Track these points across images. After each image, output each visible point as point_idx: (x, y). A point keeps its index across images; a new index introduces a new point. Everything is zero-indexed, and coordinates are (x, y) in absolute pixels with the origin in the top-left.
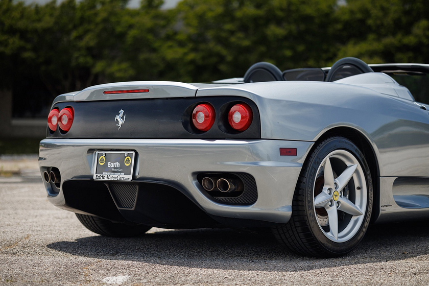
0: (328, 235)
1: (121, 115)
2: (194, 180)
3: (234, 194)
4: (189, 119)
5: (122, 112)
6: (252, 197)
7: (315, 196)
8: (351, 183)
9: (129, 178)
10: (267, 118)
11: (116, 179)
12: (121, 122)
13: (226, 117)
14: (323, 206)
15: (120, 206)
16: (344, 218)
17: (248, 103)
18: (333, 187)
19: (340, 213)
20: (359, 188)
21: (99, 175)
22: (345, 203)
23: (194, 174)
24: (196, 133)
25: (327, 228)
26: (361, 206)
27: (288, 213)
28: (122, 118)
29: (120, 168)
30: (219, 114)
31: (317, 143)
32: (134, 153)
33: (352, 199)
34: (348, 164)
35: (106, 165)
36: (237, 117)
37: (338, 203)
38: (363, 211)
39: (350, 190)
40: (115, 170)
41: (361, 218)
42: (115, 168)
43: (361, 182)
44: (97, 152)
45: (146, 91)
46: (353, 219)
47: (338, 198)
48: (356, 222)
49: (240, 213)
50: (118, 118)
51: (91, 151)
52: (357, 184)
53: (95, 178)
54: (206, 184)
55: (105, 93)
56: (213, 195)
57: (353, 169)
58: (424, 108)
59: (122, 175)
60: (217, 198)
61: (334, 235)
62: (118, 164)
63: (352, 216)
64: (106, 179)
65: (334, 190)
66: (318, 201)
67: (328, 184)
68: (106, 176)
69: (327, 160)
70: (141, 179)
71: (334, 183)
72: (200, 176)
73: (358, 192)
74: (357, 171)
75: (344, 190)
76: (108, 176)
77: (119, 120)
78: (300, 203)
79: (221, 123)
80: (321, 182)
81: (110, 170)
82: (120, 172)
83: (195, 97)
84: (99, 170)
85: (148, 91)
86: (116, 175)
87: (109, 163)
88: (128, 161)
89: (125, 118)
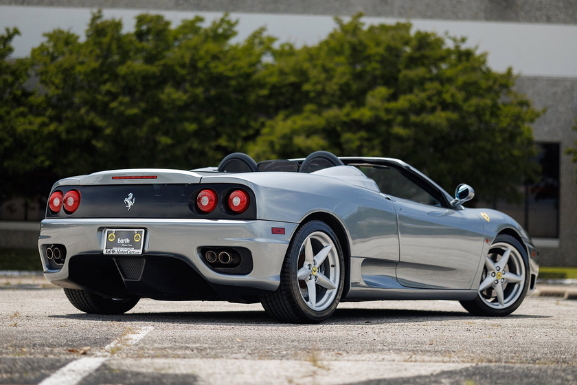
0: (308, 303)
1: (130, 198)
2: (198, 253)
3: (232, 265)
4: (194, 202)
5: (131, 195)
6: (248, 268)
7: (299, 269)
8: (326, 261)
9: (140, 252)
10: (262, 202)
11: (126, 254)
12: (130, 204)
13: (227, 202)
14: (303, 279)
15: (125, 277)
16: (321, 291)
17: (246, 190)
18: (312, 263)
19: (317, 286)
20: (333, 266)
21: (109, 250)
22: (322, 277)
23: (199, 248)
24: (201, 214)
25: (307, 299)
26: (334, 281)
27: (278, 282)
28: (132, 200)
29: (130, 243)
30: (221, 198)
31: (301, 225)
32: (143, 230)
33: (327, 274)
34: (324, 244)
35: (116, 240)
36: (236, 201)
37: (316, 277)
38: (336, 286)
39: (325, 267)
41: (335, 291)
42: (125, 244)
43: (335, 261)
44: (107, 230)
45: (154, 177)
46: (328, 292)
47: (316, 273)
48: (330, 294)
49: (237, 282)
50: (127, 200)
51: (101, 229)
52: (331, 263)
53: (104, 253)
54: (208, 257)
55: (113, 178)
56: (214, 266)
57: (329, 249)
58: (389, 199)
59: (132, 250)
60: (217, 269)
61: (313, 304)
62: (127, 240)
63: (327, 289)
64: (116, 253)
65: (313, 266)
66: (301, 273)
67: (308, 261)
69: (308, 240)
70: (149, 253)
71: (313, 260)
72: (203, 251)
73: (332, 269)
74: (331, 251)
75: (321, 266)
76: (117, 251)
77: (128, 202)
78: (286, 275)
79: (222, 207)
80: (302, 259)
81: (120, 246)
82: (130, 247)
83: (200, 184)
84: (109, 245)
85: (157, 177)
86: (126, 250)
87: (119, 240)
88: (138, 237)
89: (134, 200)
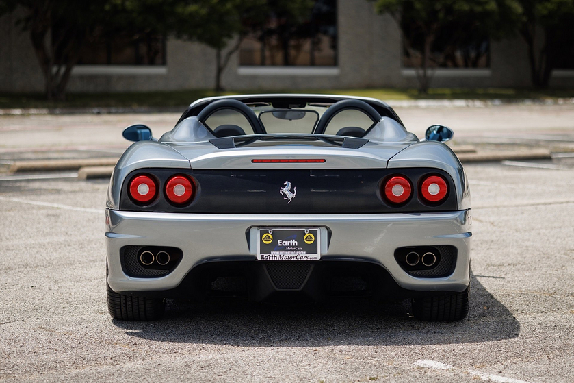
1: (289, 187)
5: (288, 184)
9: (318, 257)
11: (295, 259)
12: (290, 196)
13: (421, 190)
15: (279, 287)
21: (265, 255)
23: (395, 250)
24: (393, 206)
28: (292, 191)
29: (299, 246)
32: (325, 229)
35: (275, 242)
36: (434, 189)
40: (291, 249)
42: (290, 246)
44: (260, 229)
45: (322, 160)
50: (283, 190)
53: (259, 258)
55: (253, 161)
59: (304, 254)
64: (278, 259)
68: (278, 256)
77: (287, 192)
81: (283, 249)
82: (300, 251)
83: (387, 169)
84: (265, 249)
85: (325, 161)
86: (293, 254)
87: (279, 241)
88: (309, 238)
89: (295, 190)
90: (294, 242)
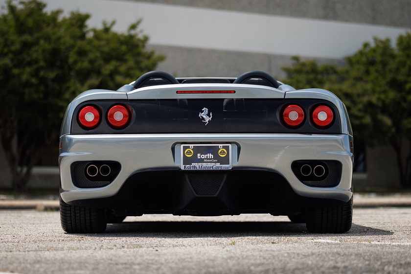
1: (206, 112)
4: (280, 118)
5: (205, 110)
9: (229, 167)
11: (211, 169)
12: (207, 119)
15: (198, 194)
17: (331, 106)
21: (187, 166)
28: (208, 115)
29: (214, 159)
32: (230, 146)
35: (195, 155)
40: (208, 161)
42: (207, 159)
44: (183, 145)
45: (233, 92)
50: (202, 115)
53: (182, 168)
55: (177, 92)
56: (302, 179)
59: (218, 165)
64: (198, 168)
68: (197, 166)
77: (204, 117)
81: (201, 161)
82: (215, 162)
83: (284, 99)
84: (187, 161)
85: (235, 92)
86: (210, 165)
87: (199, 155)
88: (223, 153)
89: (211, 115)
90: (210, 156)
